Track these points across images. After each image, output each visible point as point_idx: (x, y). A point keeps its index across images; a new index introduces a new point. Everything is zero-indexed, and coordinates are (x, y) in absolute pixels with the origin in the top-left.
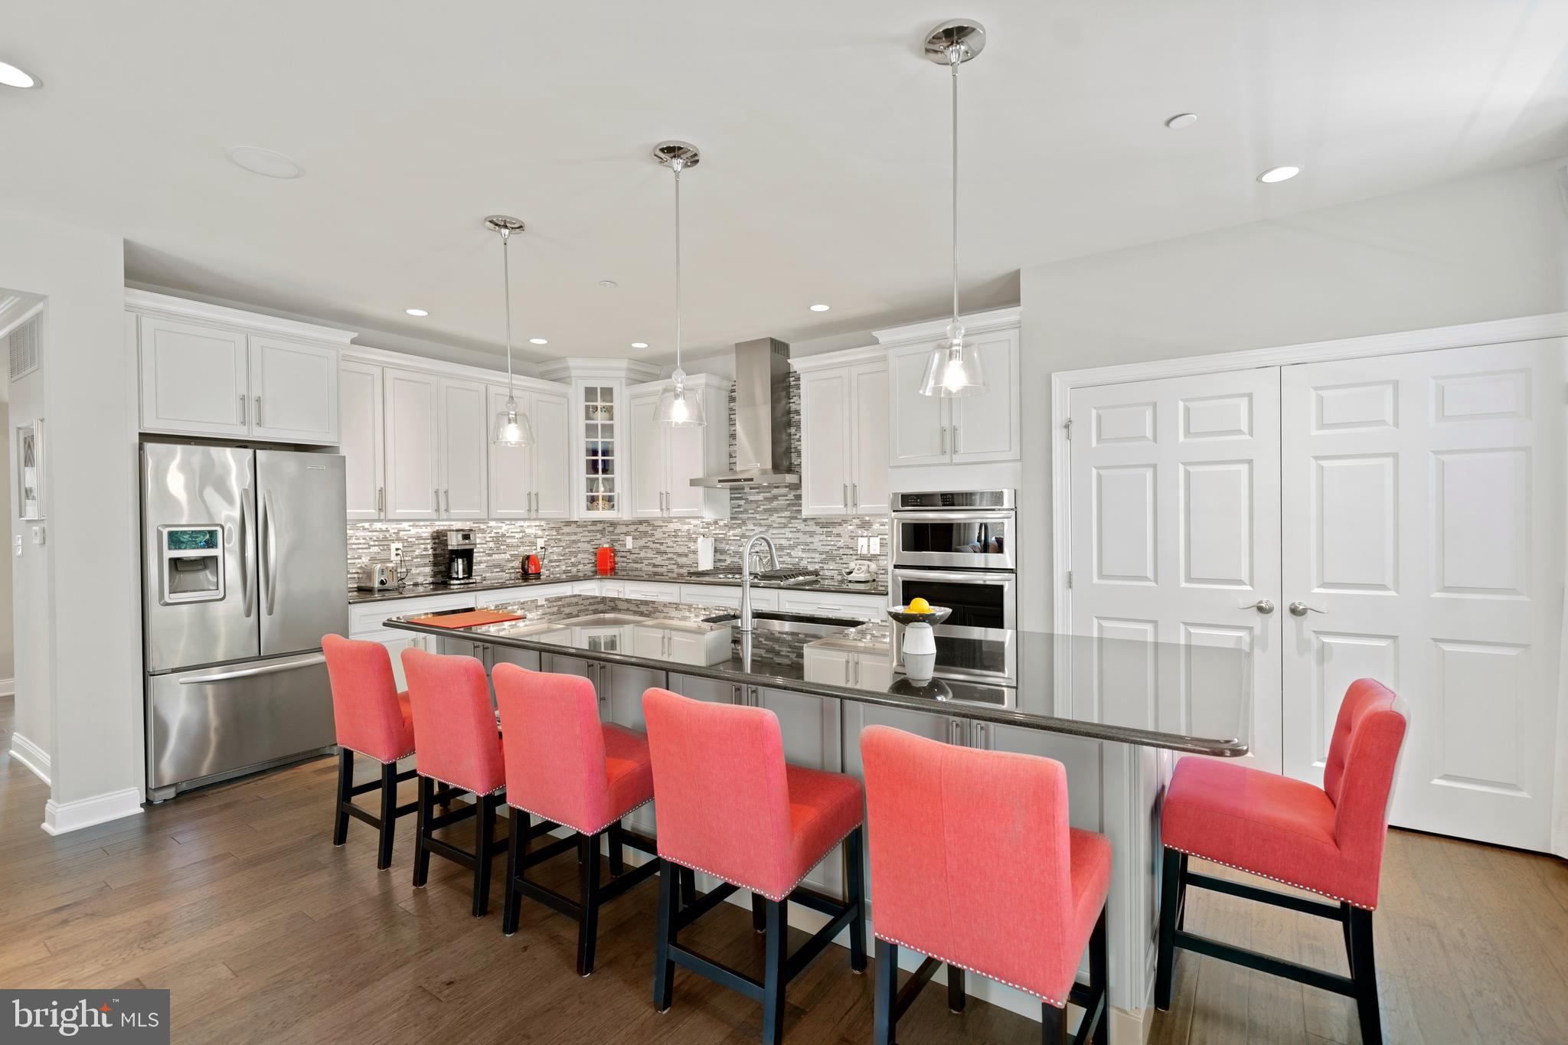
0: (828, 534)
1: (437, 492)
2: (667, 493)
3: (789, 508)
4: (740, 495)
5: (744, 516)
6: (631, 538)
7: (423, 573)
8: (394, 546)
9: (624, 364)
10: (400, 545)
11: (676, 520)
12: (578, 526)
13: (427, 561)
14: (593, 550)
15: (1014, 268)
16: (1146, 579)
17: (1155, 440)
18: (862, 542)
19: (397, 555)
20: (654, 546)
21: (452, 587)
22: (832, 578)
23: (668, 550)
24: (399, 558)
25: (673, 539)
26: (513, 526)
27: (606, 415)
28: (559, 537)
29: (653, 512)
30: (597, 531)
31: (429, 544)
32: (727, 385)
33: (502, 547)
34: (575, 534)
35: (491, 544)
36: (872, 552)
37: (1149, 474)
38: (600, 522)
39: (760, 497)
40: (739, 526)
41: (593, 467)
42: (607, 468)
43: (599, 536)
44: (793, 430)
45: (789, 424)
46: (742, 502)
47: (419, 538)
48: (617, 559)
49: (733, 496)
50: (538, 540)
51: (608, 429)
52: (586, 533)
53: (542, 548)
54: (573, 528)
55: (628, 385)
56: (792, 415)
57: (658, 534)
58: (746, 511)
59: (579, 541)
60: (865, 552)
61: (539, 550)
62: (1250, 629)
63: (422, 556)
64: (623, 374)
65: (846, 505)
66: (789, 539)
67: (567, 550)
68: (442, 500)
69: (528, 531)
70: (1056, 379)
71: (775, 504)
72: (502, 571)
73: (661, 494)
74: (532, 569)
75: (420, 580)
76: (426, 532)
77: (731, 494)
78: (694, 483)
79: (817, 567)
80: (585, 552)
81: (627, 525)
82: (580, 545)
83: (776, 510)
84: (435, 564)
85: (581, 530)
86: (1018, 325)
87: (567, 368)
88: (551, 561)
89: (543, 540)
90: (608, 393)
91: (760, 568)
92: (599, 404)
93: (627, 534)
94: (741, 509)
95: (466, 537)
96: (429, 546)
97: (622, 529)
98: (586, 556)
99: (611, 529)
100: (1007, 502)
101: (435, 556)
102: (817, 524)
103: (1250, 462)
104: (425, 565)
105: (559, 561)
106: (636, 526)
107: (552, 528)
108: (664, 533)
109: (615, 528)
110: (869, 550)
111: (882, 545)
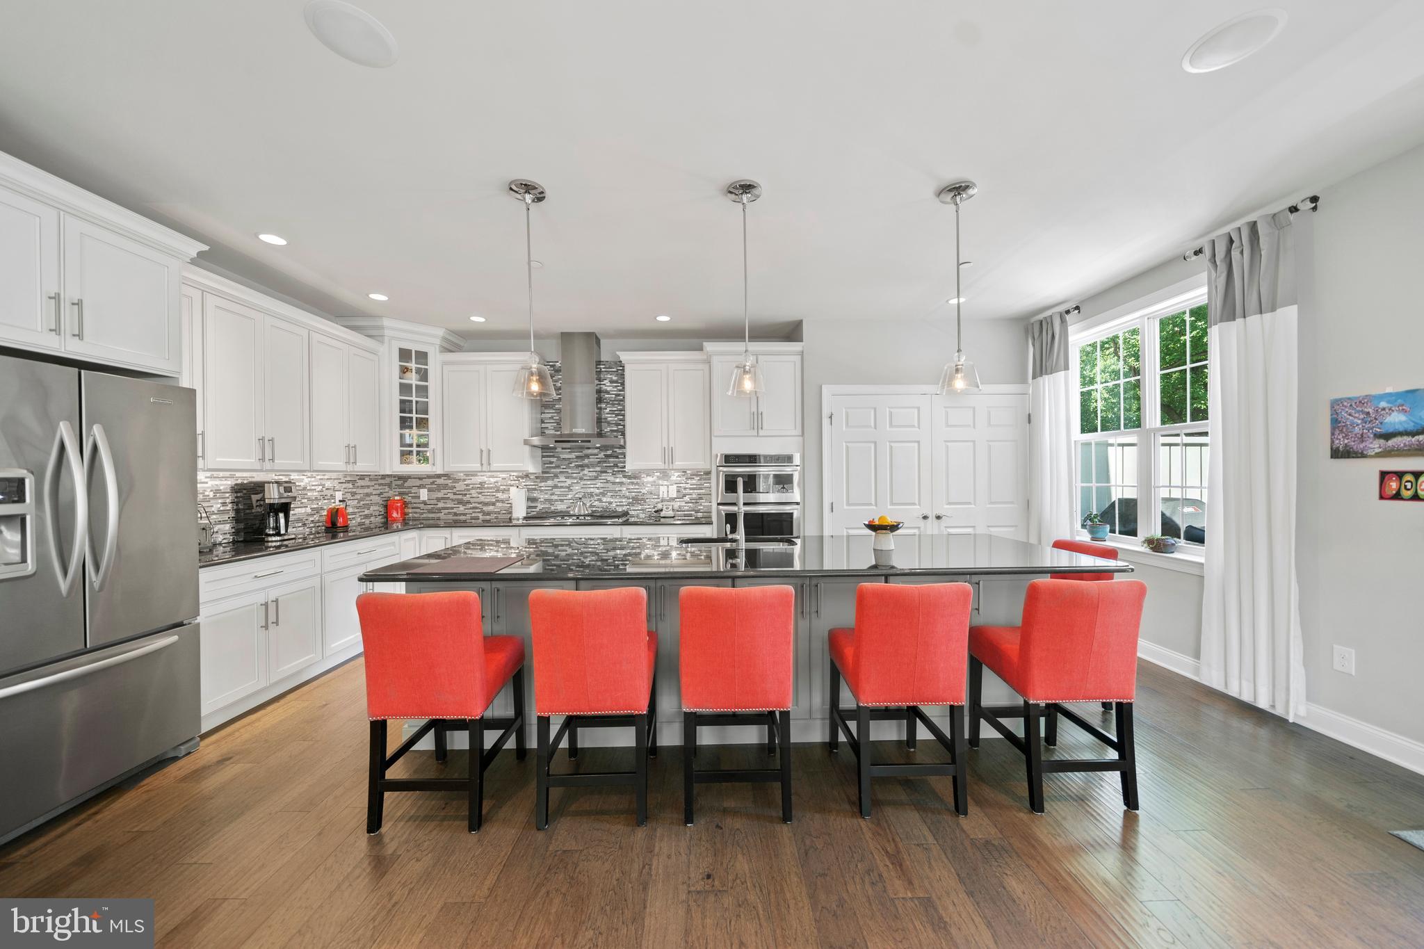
1: (264, 440)
2: (489, 450)
3: (599, 465)
4: (551, 454)
5: (557, 470)
6: (426, 490)
7: (223, 531)
9: (441, 332)
12: (371, 480)
13: (226, 517)
14: (383, 503)
15: (799, 319)
16: (871, 504)
17: (875, 428)
18: (663, 489)
20: (456, 497)
21: (270, 544)
22: (638, 516)
23: (472, 500)
25: (478, 490)
26: (313, 479)
27: (420, 376)
28: (354, 490)
29: (471, 467)
30: (385, 485)
31: (228, 498)
33: (303, 501)
34: (368, 487)
36: (670, 496)
37: (873, 446)
38: (396, 476)
39: (573, 456)
40: (551, 478)
41: (405, 423)
42: (421, 424)
43: (388, 489)
46: (554, 460)
47: (217, 491)
48: (407, 510)
49: (545, 454)
50: (337, 492)
51: (423, 390)
52: (377, 487)
53: (340, 501)
54: (366, 482)
55: (441, 352)
57: (460, 486)
58: (558, 467)
59: (371, 494)
61: (337, 503)
62: (919, 528)
63: (220, 512)
64: (438, 341)
65: (665, 462)
66: (598, 488)
67: (362, 503)
68: (269, 447)
70: (826, 390)
71: (586, 461)
72: (304, 525)
73: (481, 451)
74: (339, 522)
75: (220, 538)
77: (542, 452)
78: (526, 442)
79: (625, 508)
80: (376, 504)
81: (420, 479)
82: (372, 497)
83: (587, 466)
84: (237, 520)
85: (373, 483)
86: (802, 354)
87: (381, 327)
88: (350, 514)
89: (341, 493)
90: (422, 356)
91: (584, 510)
92: (413, 365)
93: (420, 487)
94: (553, 465)
95: (288, 490)
96: (228, 501)
97: (409, 483)
98: (376, 508)
99: (400, 482)
100: (797, 460)
101: (237, 511)
103: (918, 442)
104: (224, 522)
106: (431, 480)
107: (348, 482)
108: (467, 485)
109: (405, 482)
110: (668, 494)
111: (678, 491)
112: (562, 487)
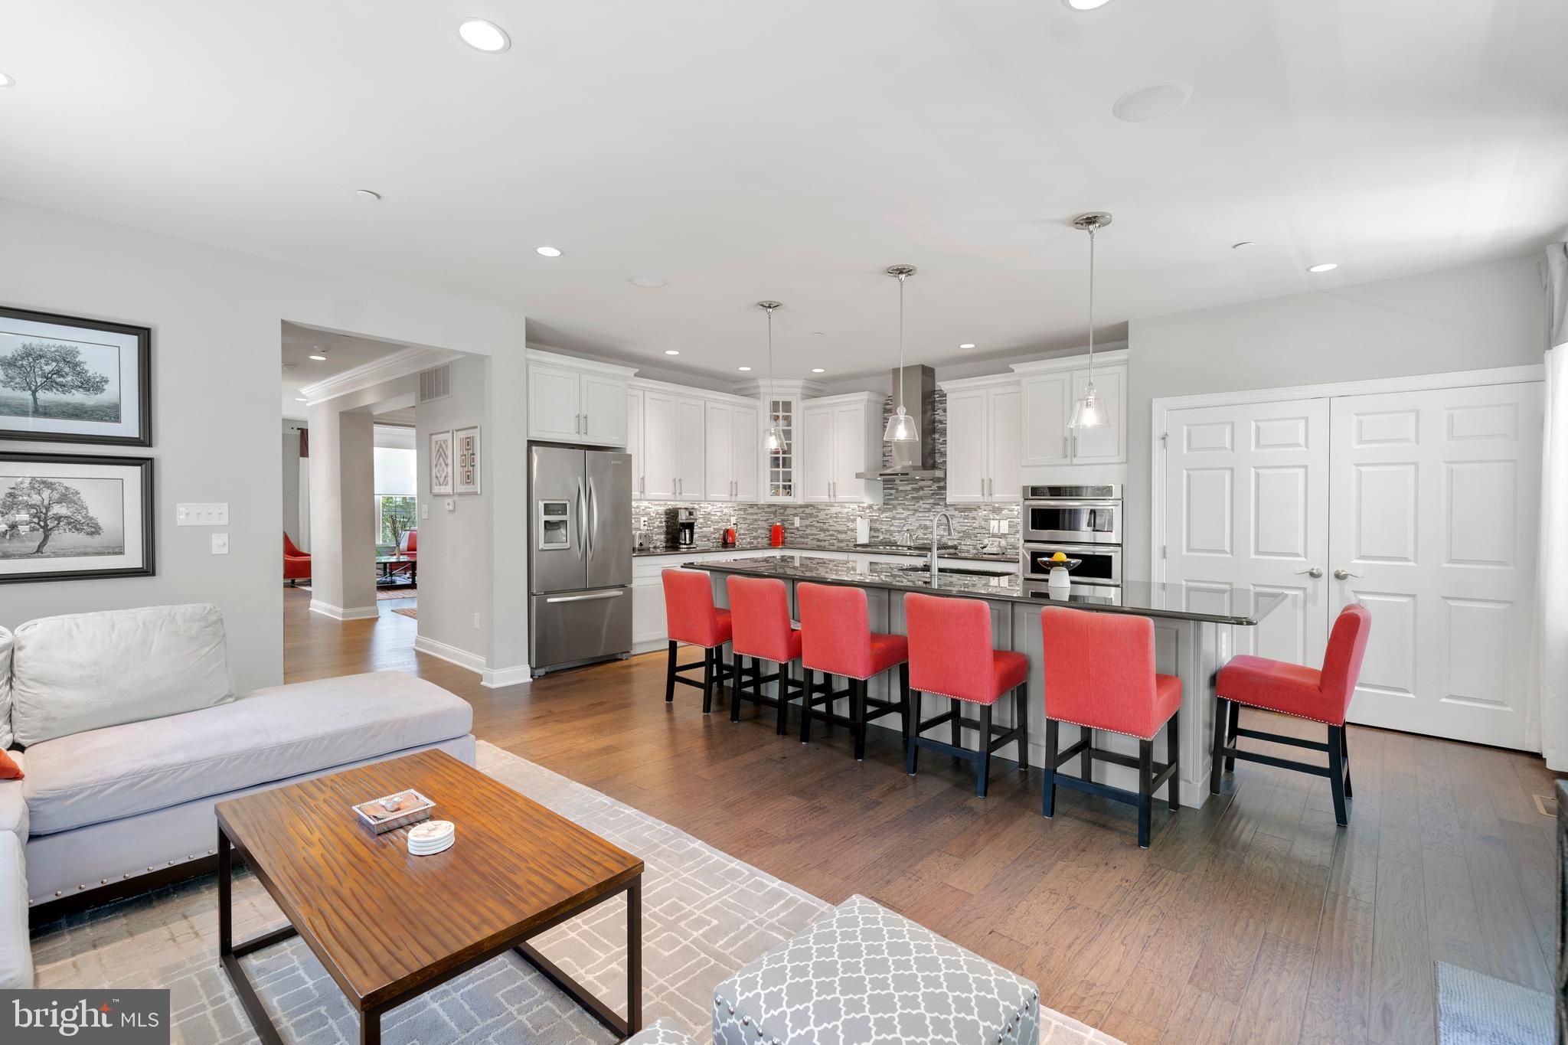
0: (966, 517)
1: (675, 480)
2: (834, 483)
3: (932, 497)
4: (891, 487)
5: (896, 502)
6: (798, 518)
7: (660, 539)
8: (643, 519)
9: (800, 383)
10: (646, 519)
11: (837, 505)
12: (758, 508)
13: (662, 530)
14: (769, 527)
15: (1126, 320)
16: (1224, 552)
17: (1233, 450)
18: (994, 524)
19: (645, 525)
20: (819, 525)
21: (681, 549)
22: (968, 551)
23: (830, 528)
24: (646, 528)
25: (834, 520)
26: (715, 507)
27: (785, 422)
28: (746, 516)
29: (821, 498)
30: (771, 513)
31: (663, 518)
32: (882, 399)
33: (708, 523)
34: (756, 514)
35: (704, 520)
36: (1002, 532)
37: (1228, 474)
38: (774, 505)
39: (909, 488)
40: (891, 510)
41: (776, 462)
42: (787, 463)
43: (772, 516)
44: (937, 436)
45: (934, 431)
46: (893, 491)
47: (657, 514)
48: (786, 534)
49: (885, 487)
50: (732, 517)
51: (788, 433)
52: (764, 514)
53: (735, 524)
54: (755, 510)
55: (803, 399)
56: (936, 424)
57: (822, 515)
58: (896, 498)
59: (759, 520)
60: (996, 531)
61: (732, 525)
62: (1304, 589)
63: (658, 527)
64: (799, 391)
65: (983, 495)
67: (751, 526)
68: (677, 483)
69: (726, 511)
70: (1157, 404)
71: (921, 493)
72: (709, 540)
73: (829, 484)
74: (730, 539)
75: (658, 544)
76: (662, 509)
77: (884, 485)
78: (858, 476)
79: (955, 542)
80: (763, 528)
81: (795, 508)
82: (759, 522)
83: (921, 498)
84: (667, 533)
85: (760, 511)
86: (1126, 362)
87: (758, 387)
88: (740, 535)
89: (735, 518)
90: (788, 406)
91: (911, 542)
92: (781, 414)
93: (795, 515)
94: (893, 497)
95: (691, 514)
96: (663, 520)
97: (789, 511)
98: (763, 531)
99: (782, 511)
100: (1117, 493)
101: (667, 527)
102: (956, 509)
103: (1306, 467)
104: (661, 534)
105: (744, 534)
106: (803, 509)
107: (740, 509)
108: (827, 515)
109: (785, 510)
110: (999, 530)
111: (1010, 526)
112: (899, 519)
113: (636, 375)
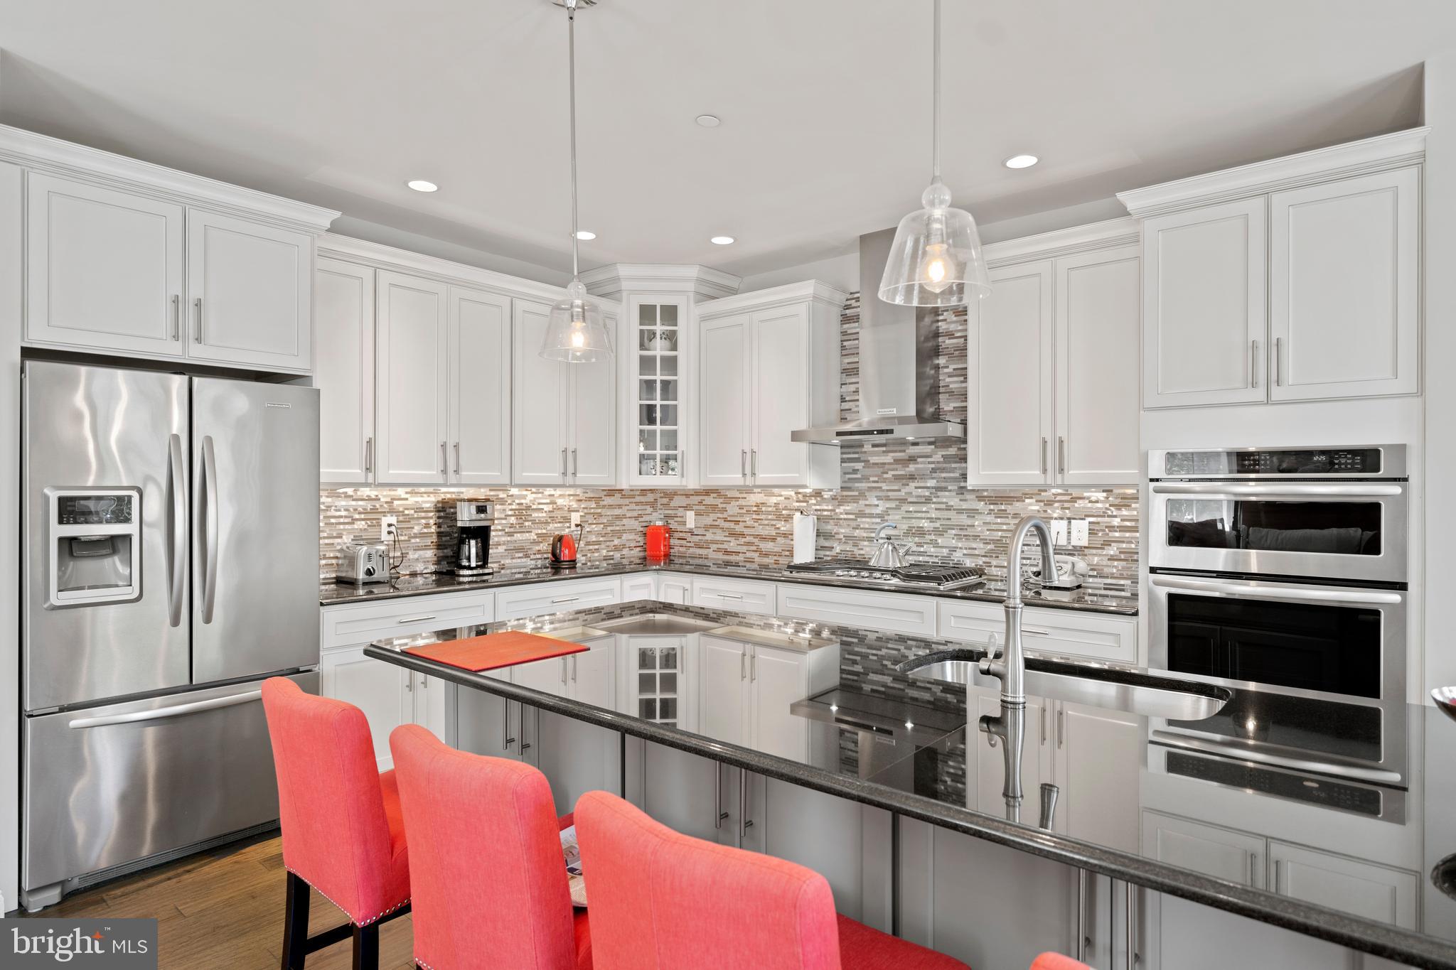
0: (1002, 514)
1: (444, 446)
2: (753, 452)
3: (934, 475)
4: (856, 456)
5: (864, 485)
6: (693, 513)
7: (424, 559)
8: (386, 520)
9: (693, 272)
10: (393, 520)
11: (759, 490)
12: (624, 497)
13: (428, 541)
14: (641, 529)
18: (1058, 527)
19: (389, 533)
20: (727, 525)
21: (462, 579)
23: (746, 531)
24: (391, 537)
25: (754, 516)
26: (540, 495)
27: (667, 343)
28: (599, 511)
29: (730, 477)
30: (647, 503)
31: (431, 518)
32: (840, 298)
33: (527, 524)
34: (620, 506)
35: (513, 520)
36: (1075, 542)
38: (652, 491)
39: (889, 458)
40: (855, 500)
41: (648, 415)
42: (670, 415)
43: (649, 510)
44: (942, 361)
45: (936, 352)
46: (859, 466)
47: (419, 509)
48: (672, 542)
49: (845, 456)
50: (572, 513)
51: (671, 364)
52: (633, 506)
53: (577, 525)
54: (616, 500)
55: (697, 302)
56: (940, 339)
57: (732, 509)
58: (865, 478)
59: (624, 516)
60: (1062, 541)
61: (573, 528)
63: (423, 535)
64: (691, 286)
65: (1045, 471)
66: (931, 520)
67: (609, 528)
68: (450, 456)
69: (560, 502)
71: (912, 468)
72: (527, 556)
73: (744, 452)
74: (565, 554)
75: (419, 567)
76: (428, 501)
77: (842, 453)
78: (796, 436)
79: (980, 561)
80: (631, 531)
81: (687, 496)
82: (625, 521)
83: (912, 477)
84: (440, 546)
85: (627, 501)
87: (616, 279)
88: (588, 544)
89: (578, 514)
90: (670, 313)
91: (894, 561)
92: (659, 328)
93: (687, 508)
94: (858, 476)
95: (482, 510)
96: (432, 522)
97: (678, 501)
98: (632, 536)
99: (665, 501)
100: (1389, 465)
101: (440, 534)
102: (980, 498)
104: (426, 548)
105: (598, 543)
106: (700, 498)
107: (590, 499)
108: (741, 508)
109: (671, 499)
110: (1069, 539)
111: (1092, 532)
112: (871, 516)
113: (334, 229)
